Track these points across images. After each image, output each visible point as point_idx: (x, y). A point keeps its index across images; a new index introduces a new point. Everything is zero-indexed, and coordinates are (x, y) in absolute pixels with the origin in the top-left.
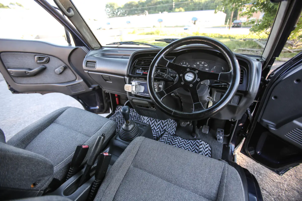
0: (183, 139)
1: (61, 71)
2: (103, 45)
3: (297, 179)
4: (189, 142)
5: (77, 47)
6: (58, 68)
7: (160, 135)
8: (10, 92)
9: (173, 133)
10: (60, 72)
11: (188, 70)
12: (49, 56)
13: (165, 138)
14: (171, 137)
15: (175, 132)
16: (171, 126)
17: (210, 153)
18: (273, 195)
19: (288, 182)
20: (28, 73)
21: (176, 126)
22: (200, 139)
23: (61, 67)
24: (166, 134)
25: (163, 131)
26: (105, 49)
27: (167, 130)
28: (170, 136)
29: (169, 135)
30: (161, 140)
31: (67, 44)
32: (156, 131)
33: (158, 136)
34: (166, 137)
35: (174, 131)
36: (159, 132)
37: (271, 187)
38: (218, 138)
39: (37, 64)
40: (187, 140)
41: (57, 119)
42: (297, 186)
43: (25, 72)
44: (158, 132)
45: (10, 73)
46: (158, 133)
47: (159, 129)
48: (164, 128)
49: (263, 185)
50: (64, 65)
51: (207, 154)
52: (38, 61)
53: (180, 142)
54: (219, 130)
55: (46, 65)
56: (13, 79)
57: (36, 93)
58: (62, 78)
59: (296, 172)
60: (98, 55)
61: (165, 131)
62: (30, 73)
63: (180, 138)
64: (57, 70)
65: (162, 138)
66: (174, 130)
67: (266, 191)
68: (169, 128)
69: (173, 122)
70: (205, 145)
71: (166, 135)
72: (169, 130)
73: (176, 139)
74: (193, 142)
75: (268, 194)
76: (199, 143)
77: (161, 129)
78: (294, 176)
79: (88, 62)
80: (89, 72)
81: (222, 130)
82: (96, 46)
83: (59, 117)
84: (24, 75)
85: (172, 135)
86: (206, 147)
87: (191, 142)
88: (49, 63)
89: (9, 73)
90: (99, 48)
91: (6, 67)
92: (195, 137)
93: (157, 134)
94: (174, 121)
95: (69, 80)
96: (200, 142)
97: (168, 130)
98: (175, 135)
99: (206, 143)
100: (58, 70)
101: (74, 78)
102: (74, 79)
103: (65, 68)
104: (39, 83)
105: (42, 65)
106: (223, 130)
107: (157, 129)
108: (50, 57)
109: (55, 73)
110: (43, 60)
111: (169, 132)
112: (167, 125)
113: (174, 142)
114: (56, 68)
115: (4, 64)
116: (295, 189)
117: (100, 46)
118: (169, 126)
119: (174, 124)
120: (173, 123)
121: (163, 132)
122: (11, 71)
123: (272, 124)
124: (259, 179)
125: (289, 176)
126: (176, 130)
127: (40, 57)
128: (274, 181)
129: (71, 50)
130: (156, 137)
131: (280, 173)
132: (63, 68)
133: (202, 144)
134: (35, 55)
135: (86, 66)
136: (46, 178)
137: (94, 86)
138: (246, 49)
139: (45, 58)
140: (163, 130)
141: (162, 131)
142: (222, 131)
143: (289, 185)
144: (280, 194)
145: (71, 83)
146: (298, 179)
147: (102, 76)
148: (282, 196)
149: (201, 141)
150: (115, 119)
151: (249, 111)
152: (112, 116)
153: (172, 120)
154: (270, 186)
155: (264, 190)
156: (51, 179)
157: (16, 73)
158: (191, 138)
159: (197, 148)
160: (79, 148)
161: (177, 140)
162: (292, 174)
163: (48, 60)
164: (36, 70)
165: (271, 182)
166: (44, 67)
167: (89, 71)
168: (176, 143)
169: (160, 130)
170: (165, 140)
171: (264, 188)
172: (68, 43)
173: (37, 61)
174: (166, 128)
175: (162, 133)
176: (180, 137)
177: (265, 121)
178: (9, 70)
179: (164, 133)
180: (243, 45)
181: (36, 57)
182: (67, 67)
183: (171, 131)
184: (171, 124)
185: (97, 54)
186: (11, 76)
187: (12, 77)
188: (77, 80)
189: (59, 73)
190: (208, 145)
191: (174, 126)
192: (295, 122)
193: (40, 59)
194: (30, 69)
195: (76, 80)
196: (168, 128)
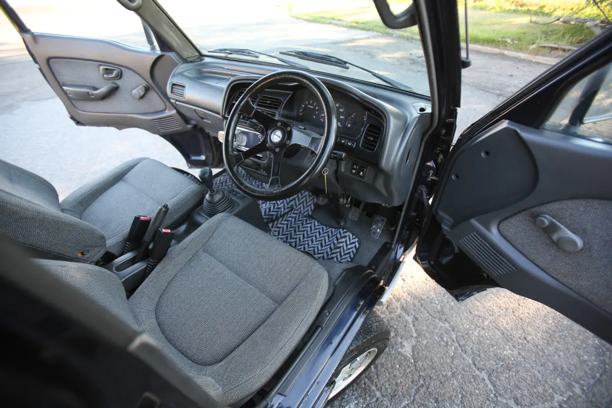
0: (322, 224)
1: (142, 94)
2: (204, 52)
3: (514, 315)
4: (328, 230)
5: (164, 53)
6: (137, 89)
7: (282, 213)
8: (72, 123)
9: (308, 214)
10: (140, 94)
11: (279, 124)
12: (120, 67)
13: (290, 219)
14: (302, 219)
15: (312, 212)
16: (305, 202)
17: (355, 253)
18: (458, 331)
19: (495, 317)
20: (92, 95)
21: (314, 202)
22: (345, 229)
23: (141, 87)
24: (294, 213)
25: (288, 208)
26: (207, 60)
27: (295, 207)
28: (302, 217)
29: (299, 216)
30: (282, 221)
31: (147, 48)
32: (279, 207)
33: (279, 216)
34: (292, 217)
35: (310, 210)
36: (283, 209)
37: (461, 319)
38: (373, 231)
39: (104, 80)
40: (326, 227)
41: (127, 176)
42: (506, 326)
43: (88, 92)
44: (281, 208)
45: (67, 93)
46: (280, 210)
47: (282, 204)
48: (290, 204)
49: (450, 315)
50: (145, 84)
51: (349, 253)
52: (105, 76)
53: (313, 229)
54: (378, 218)
55: (119, 82)
56: (72, 104)
57: (109, 126)
58: (144, 106)
59: (519, 305)
60: (189, 73)
61: (293, 208)
62: (95, 94)
63: (316, 223)
64: (134, 91)
65: (283, 219)
66: (311, 208)
67: (450, 324)
68: (300, 204)
69: (309, 195)
70: (351, 238)
71: (294, 215)
72: (300, 208)
73: (309, 223)
74: (333, 232)
75: (451, 328)
76: (341, 235)
77: (286, 205)
78: (511, 311)
79: (174, 84)
80: (177, 103)
81: (382, 218)
82: (190, 55)
83: (129, 173)
84: (87, 98)
85: (305, 216)
86: (351, 242)
87: (332, 231)
88: (123, 79)
89: (65, 92)
90: (196, 57)
91: (61, 83)
92: (342, 224)
93: (278, 212)
94: (311, 194)
95: (155, 110)
96: (344, 233)
97: (298, 208)
98: (310, 217)
99: (354, 237)
100: (138, 91)
101: (162, 107)
102: (163, 109)
103: (147, 89)
104: (110, 111)
105: (111, 81)
106: (385, 220)
107: (280, 204)
108: (122, 68)
109: (133, 97)
110: (112, 74)
111: (301, 210)
112: (297, 199)
113: (303, 228)
114: (134, 89)
115: (57, 77)
116: (500, 329)
117: (198, 54)
118: (300, 202)
119: (311, 198)
120: (309, 198)
121: (289, 210)
122: (69, 90)
123: (448, 220)
124: (448, 306)
125: (502, 310)
126: (314, 210)
127: (107, 69)
128: (471, 312)
129: (155, 57)
130: (275, 216)
131: (460, 298)
132: (144, 89)
133: (345, 237)
134: (100, 65)
135: (172, 92)
136: (96, 250)
137: (194, 122)
138: (560, 47)
139: (114, 70)
140: (288, 206)
141: (286, 207)
142: (382, 220)
143: (494, 322)
144: (470, 332)
145: (158, 115)
146: (516, 316)
147: (196, 112)
148: (471, 335)
149: (346, 232)
150: (227, 179)
151: (425, 194)
152: (224, 174)
153: (307, 193)
154: (459, 319)
155: (447, 323)
156: (103, 252)
157: (75, 93)
158: (335, 224)
159: (336, 242)
160: (137, 219)
161: (309, 225)
162: (510, 307)
163: (120, 74)
164: (103, 90)
165: (465, 313)
166: (115, 86)
167: (177, 101)
168: (307, 229)
169: (284, 205)
170: (289, 223)
171: (448, 320)
172: (149, 45)
173: (103, 75)
174: (294, 204)
175: (286, 211)
176: (317, 221)
177: (441, 213)
178: (64, 87)
179: (291, 210)
180: (556, 34)
181: (101, 68)
182: (150, 86)
183: (304, 209)
184: (305, 199)
185: (189, 71)
186: (68, 97)
187: (72, 100)
188: (167, 111)
189: (138, 97)
190: (357, 240)
191: (310, 201)
192: (474, 222)
193: (107, 71)
194: (95, 89)
195: (165, 109)
196: (298, 204)
